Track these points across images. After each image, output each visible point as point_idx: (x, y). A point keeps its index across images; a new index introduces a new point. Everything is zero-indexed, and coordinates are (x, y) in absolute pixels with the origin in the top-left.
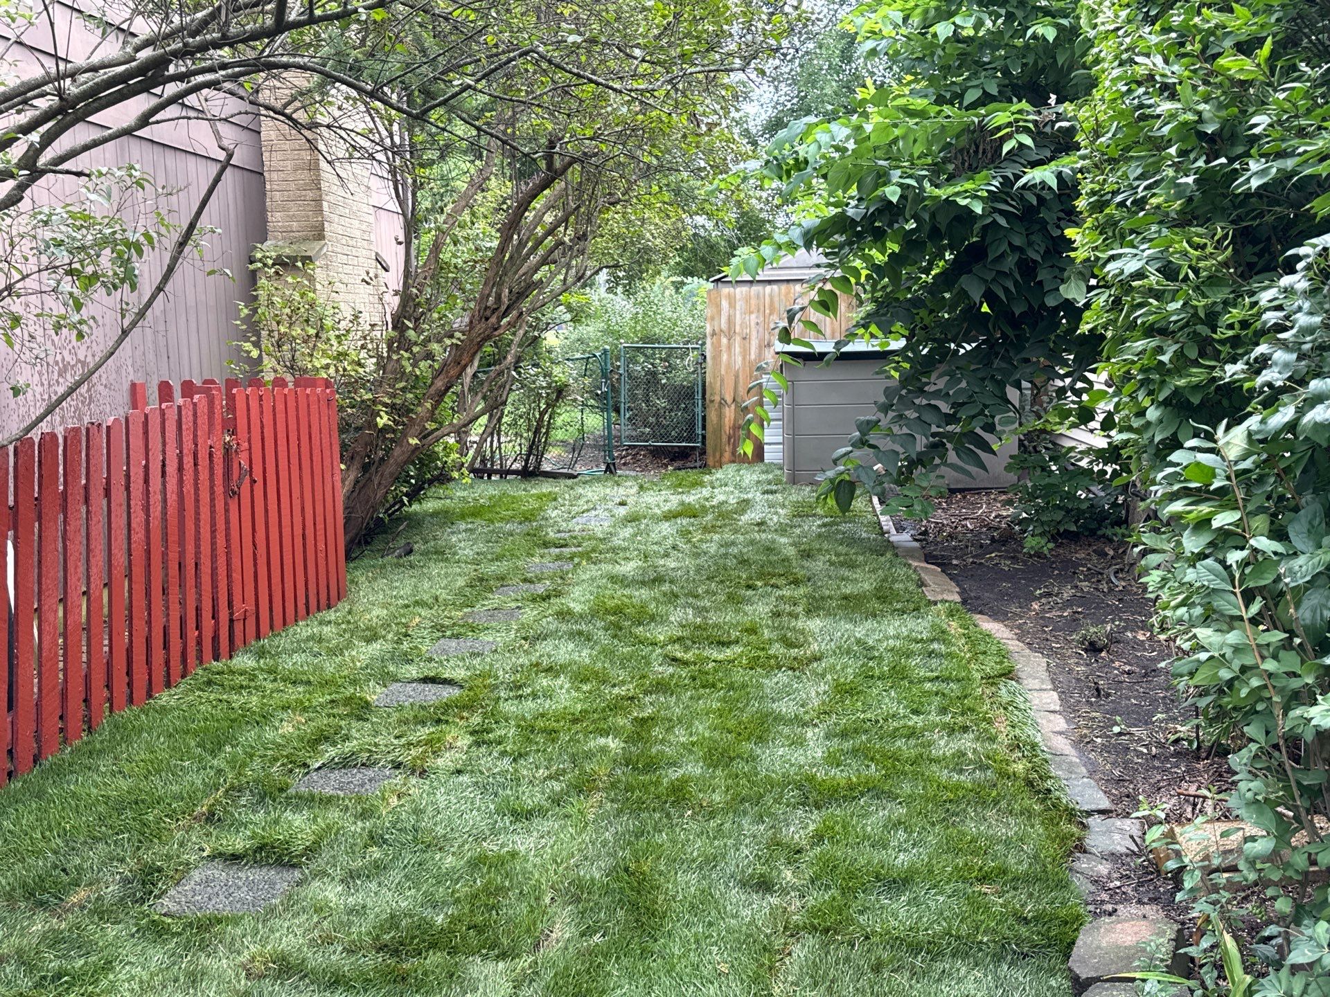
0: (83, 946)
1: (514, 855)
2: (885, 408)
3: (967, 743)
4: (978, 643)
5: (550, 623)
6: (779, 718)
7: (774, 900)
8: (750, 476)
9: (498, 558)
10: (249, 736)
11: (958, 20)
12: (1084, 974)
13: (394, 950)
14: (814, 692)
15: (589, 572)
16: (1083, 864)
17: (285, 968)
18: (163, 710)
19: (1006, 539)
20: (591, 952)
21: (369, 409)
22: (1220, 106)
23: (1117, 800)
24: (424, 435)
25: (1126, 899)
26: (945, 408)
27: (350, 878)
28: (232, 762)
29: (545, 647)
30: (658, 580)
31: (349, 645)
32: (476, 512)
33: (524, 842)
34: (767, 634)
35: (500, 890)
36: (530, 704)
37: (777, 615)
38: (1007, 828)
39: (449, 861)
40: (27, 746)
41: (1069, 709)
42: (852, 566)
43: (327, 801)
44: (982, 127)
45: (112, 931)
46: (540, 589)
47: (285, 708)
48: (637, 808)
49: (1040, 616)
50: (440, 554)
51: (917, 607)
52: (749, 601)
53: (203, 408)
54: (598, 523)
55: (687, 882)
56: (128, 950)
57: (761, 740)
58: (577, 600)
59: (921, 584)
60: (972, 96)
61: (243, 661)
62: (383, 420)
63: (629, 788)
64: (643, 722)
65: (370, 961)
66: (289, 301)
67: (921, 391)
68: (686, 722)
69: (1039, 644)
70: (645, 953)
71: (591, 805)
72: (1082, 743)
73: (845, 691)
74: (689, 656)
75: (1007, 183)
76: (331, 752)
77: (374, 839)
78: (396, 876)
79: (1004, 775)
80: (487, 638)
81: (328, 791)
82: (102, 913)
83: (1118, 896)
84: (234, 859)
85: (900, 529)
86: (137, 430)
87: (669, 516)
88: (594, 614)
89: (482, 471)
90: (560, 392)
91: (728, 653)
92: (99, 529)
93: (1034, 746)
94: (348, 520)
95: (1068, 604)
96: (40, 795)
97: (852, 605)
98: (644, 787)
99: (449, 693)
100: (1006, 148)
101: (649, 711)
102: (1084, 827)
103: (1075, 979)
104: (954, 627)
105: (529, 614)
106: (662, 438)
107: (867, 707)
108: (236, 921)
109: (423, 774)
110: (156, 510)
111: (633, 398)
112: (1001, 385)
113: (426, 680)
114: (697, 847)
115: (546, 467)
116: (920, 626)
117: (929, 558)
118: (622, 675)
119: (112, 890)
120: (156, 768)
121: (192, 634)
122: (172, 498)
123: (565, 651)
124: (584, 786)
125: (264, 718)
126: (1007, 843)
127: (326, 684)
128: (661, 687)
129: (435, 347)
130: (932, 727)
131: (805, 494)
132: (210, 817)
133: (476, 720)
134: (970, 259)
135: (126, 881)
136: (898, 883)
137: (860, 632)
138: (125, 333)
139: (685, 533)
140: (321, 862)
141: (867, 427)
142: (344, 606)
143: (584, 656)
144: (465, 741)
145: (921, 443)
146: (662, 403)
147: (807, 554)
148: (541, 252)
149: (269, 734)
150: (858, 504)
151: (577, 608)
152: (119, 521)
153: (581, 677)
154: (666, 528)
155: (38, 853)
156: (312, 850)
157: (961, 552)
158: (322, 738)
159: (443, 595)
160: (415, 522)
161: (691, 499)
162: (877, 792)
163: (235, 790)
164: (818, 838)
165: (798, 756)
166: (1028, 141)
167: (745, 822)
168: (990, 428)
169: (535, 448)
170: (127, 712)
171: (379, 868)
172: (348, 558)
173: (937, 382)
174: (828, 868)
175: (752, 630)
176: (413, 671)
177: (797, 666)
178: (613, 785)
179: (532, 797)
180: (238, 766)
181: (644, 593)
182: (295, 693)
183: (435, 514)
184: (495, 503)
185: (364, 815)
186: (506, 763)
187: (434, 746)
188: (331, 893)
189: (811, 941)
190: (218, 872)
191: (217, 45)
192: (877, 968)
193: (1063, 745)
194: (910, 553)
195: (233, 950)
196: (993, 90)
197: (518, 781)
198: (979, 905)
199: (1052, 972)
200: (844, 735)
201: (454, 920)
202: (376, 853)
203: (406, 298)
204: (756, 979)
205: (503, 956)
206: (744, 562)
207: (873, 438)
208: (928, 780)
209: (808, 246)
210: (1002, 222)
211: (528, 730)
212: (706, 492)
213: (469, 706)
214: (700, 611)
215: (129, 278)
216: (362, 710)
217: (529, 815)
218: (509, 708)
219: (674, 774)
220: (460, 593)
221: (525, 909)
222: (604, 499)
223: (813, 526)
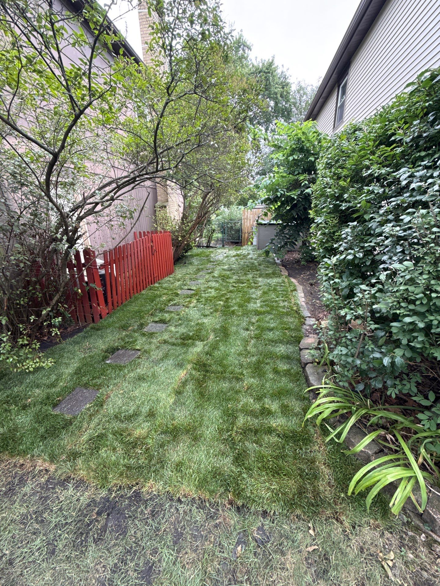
0: (132, 337)
1: (204, 323)
2: (276, 236)
3: (286, 303)
4: (290, 283)
5: (211, 279)
6: (252, 298)
7: (249, 332)
8: (250, 248)
9: (202, 265)
10: (158, 299)
11: (294, 156)
12: (301, 348)
13: (183, 339)
14: (259, 293)
15: (219, 268)
16: (304, 327)
17: (165, 342)
18: (143, 294)
19: (298, 262)
20: (217, 341)
21: (177, 237)
22: (339, 190)
23: (312, 315)
24: (187, 241)
25: (311, 333)
26: (288, 236)
27: (176, 326)
28: (155, 304)
29: (210, 283)
30: (231, 270)
31: (175, 282)
32: (197, 255)
33: (205, 321)
34: (251, 281)
35: (201, 329)
36: (207, 295)
37: (253, 277)
38: (291, 320)
39: (193, 323)
40: (120, 302)
41: (305, 296)
42: (268, 267)
43: (172, 312)
44: (297, 180)
45: (136, 334)
46: (209, 271)
47: (164, 294)
48: (226, 315)
49: (303, 278)
50: (191, 264)
51: (280, 276)
52: (248, 274)
53: (147, 239)
54: (220, 257)
55: (234, 329)
56: (139, 338)
57: (249, 303)
58: (216, 274)
59: (281, 271)
60: (296, 173)
61: (156, 285)
62: (180, 239)
63: (224, 311)
64: (227, 299)
65: (179, 341)
66: (162, 216)
67: (283, 233)
68: (235, 299)
69: (301, 283)
70: (226, 341)
71: (218, 314)
72: (307, 303)
73: (265, 293)
74: (236, 285)
75: (302, 192)
76: (172, 303)
77: (180, 319)
78: (183, 326)
79: (292, 310)
80: (199, 281)
81: (172, 310)
82: (134, 331)
83: (310, 333)
84: (156, 322)
85: (278, 259)
86: (135, 244)
87: (234, 256)
88: (219, 277)
89: (199, 246)
90: (214, 230)
91: (244, 285)
92: (130, 263)
93: (298, 304)
94: (174, 257)
95: (308, 275)
96: (123, 310)
97: (268, 276)
98: (227, 311)
99: (193, 292)
100: (302, 185)
101: (228, 296)
102: (305, 320)
103: (300, 348)
104: (286, 280)
105: (207, 276)
106: (234, 239)
107: (268, 296)
108: (157, 333)
109: (188, 307)
110: (140, 258)
111: (228, 231)
112: (299, 232)
113: (188, 289)
114: (236, 322)
115: (211, 245)
116: (280, 280)
117: (283, 266)
118: (224, 289)
119: (136, 327)
120: (142, 305)
121: (147, 280)
122: (142, 256)
123: (213, 284)
124: (216, 311)
125: (160, 296)
126: (291, 323)
127: (171, 290)
128: (231, 292)
129: (189, 224)
130: (279, 300)
131: (260, 252)
132: (152, 315)
133: (197, 297)
134: (294, 207)
135: (138, 326)
136: (271, 330)
137: (268, 281)
138: (132, 228)
139: (237, 260)
140: (171, 323)
141: (272, 240)
142: (174, 274)
143: (217, 285)
144: (195, 301)
145: (283, 243)
146: (233, 232)
147: (260, 265)
148: (210, 205)
149: (161, 299)
150: (271, 254)
151: (216, 275)
152: (133, 261)
153: (216, 289)
154: (233, 259)
155: (123, 320)
156: (169, 321)
157: (289, 264)
158: (170, 300)
159: (192, 272)
160: (186, 257)
161: (238, 253)
162: (269, 313)
163: (156, 310)
164: (257, 321)
165: (255, 306)
166: (307, 182)
167: (245, 318)
168: (296, 241)
169: (209, 242)
170: (137, 295)
171: (181, 325)
172: (174, 264)
173: (286, 231)
174: (259, 327)
175: (248, 281)
176: (186, 287)
177: (256, 288)
178: (221, 311)
179: (207, 312)
180: (156, 305)
181: (228, 273)
182: (165, 291)
183: (190, 255)
184: (202, 253)
185: (178, 315)
186: (202, 306)
187: (190, 302)
188: (173, 329)
189: (255, 340)
190: (154, 324)
191: (145, 174)
192: (266, 345)
193: (303, 304)
194: (279, 265)
195: (157, 338)
196: (301, 172)
197: (205, 309)
198: (285, 334)
199: (296, 346)
200: (264, 302)
201: (194, 334)
202: (180, 322)
203: (184, 214)
204: (245, 346)
205: (202, 341)
206: (248, 266)
207: (274, 241)
208: (278, 311)
209: (262, 203)
210: (300, 200)
211: (206, 299)
212: (241, 251)
213: (195, 295)
214: (239, 276)
215: (132, 217)
216: (177, 295)
217: (206, 316)
218: (203, 295)
219: (233, 309)
220: (195, 272)
221: (205, 333)
222: (222, 252)
223: (261, 259)
